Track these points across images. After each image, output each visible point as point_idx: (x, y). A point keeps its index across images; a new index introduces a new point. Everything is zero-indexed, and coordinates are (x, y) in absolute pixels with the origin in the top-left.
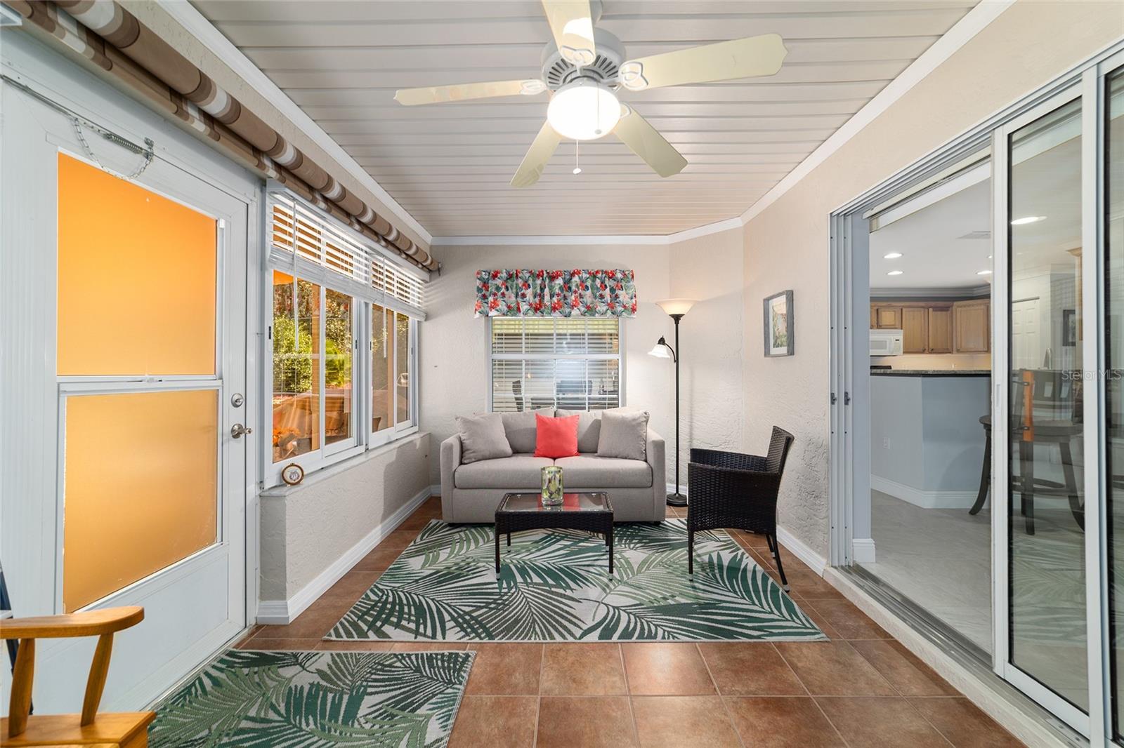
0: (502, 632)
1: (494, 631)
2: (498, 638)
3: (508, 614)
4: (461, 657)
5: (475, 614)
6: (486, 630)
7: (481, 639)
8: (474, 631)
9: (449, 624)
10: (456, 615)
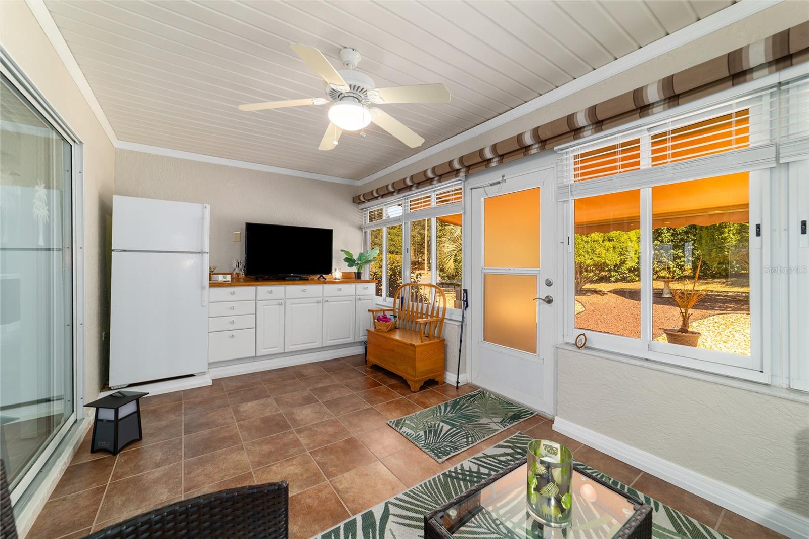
0: (446, 481)
1: (452, 481)
2: (441, 476)
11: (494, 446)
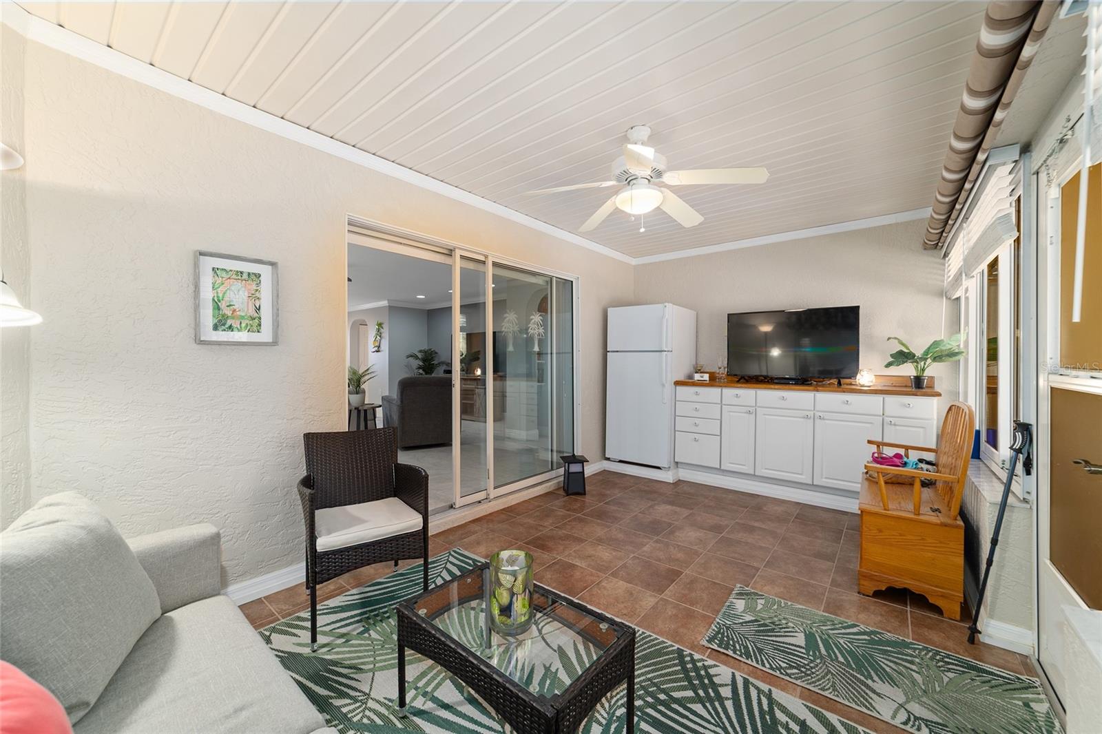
0: (667, 654)
1: (673, 659)
2: (674, 648)
3: (648, 672)
4: (716, 643)
5: (690, 693)
6: (682, 663)
7: (691, 655)
8: (696, 669)
9: (726, 692)
10: (717, 704)
11: (805, 703)
